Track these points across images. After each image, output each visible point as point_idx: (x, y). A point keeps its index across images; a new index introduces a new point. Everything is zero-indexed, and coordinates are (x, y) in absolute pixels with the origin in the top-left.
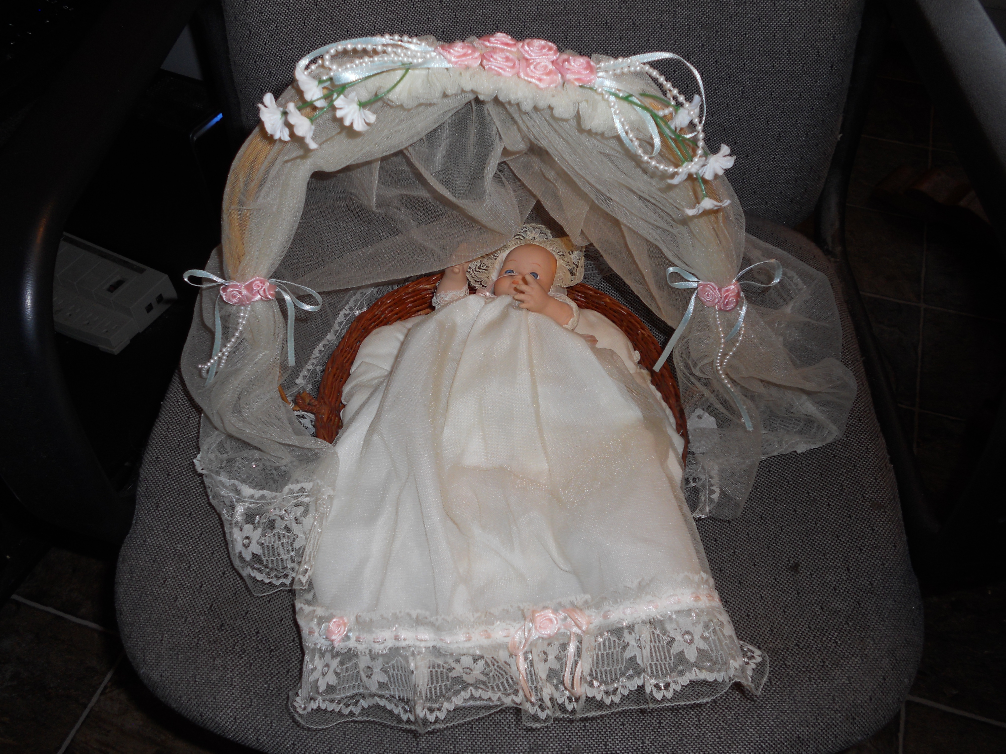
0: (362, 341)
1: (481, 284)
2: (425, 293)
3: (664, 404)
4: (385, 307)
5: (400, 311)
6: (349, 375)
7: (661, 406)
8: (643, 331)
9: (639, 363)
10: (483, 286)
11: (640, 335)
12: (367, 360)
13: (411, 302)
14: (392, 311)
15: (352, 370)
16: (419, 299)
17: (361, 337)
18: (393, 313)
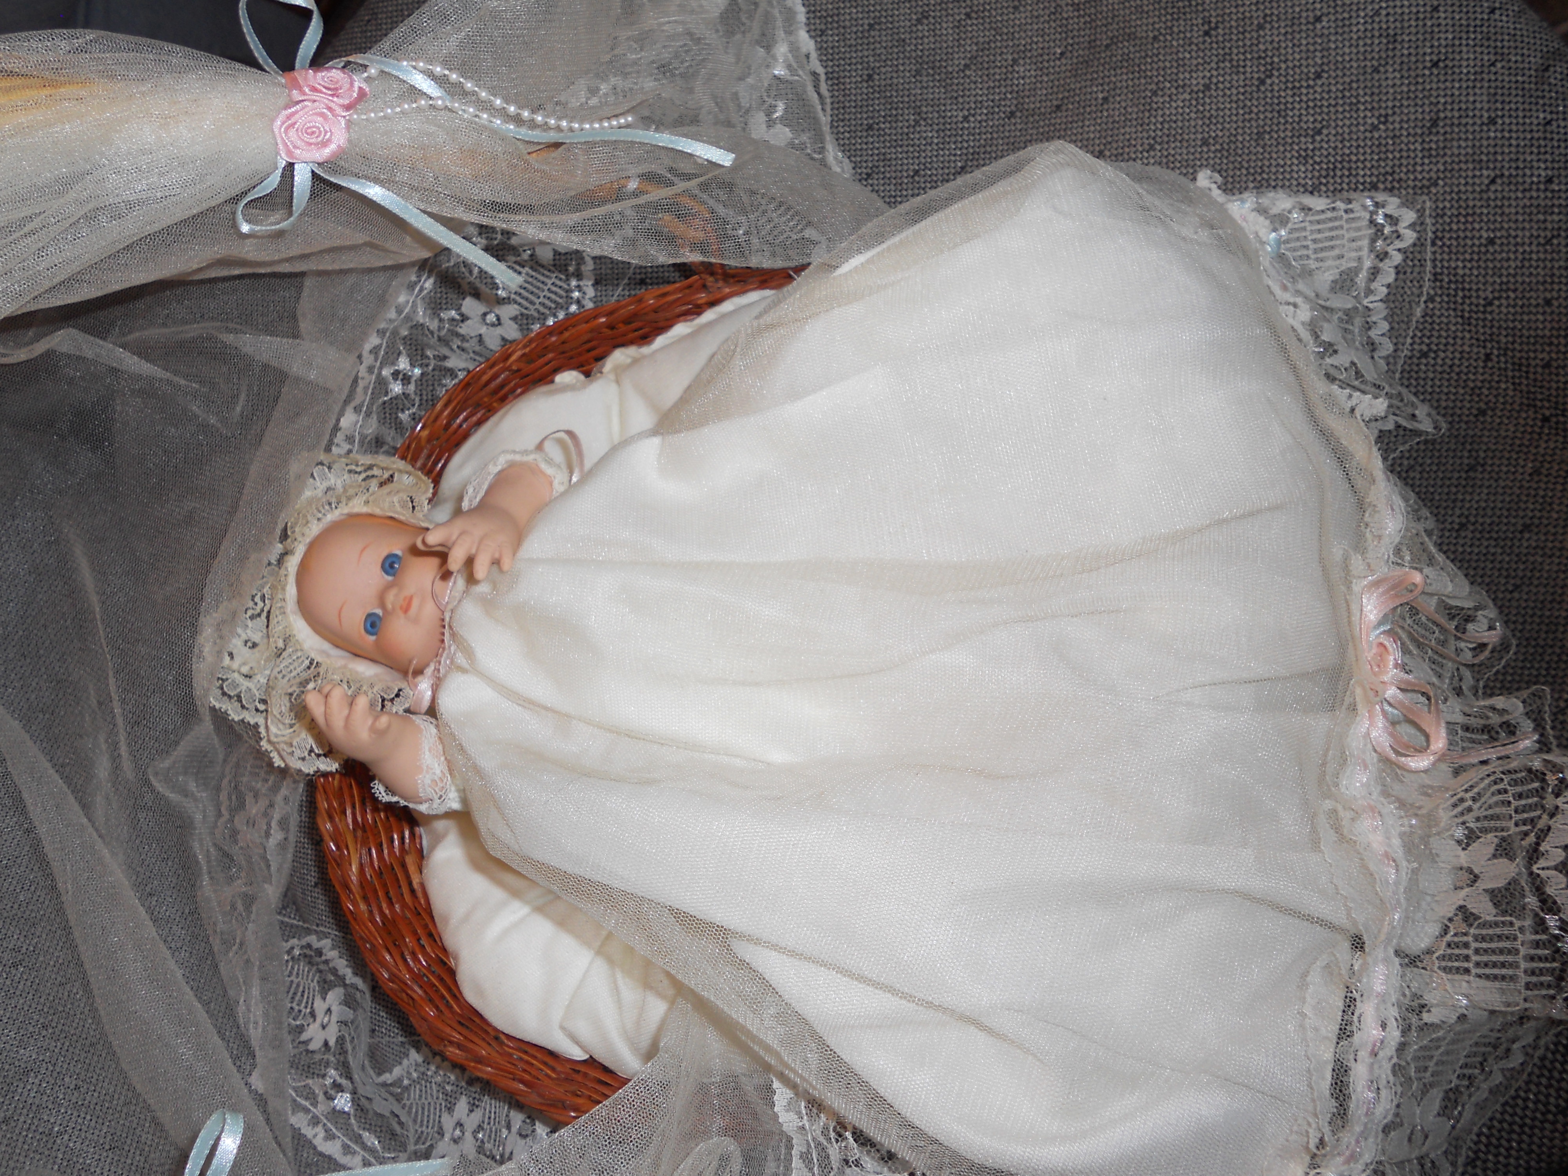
0: (496, 1030)
1: (392, 700)
2: (368, 872)
3: (709, 315)
4: (404, 971)
5: (415, 933)
6: (591, 1062)
7: (710, 324)
8: (514, 357)
9: (587, 374)
10: (397, 695)
11: (522, 365)
12: (557, 1015)
13: (391, 904)
14: (414, 955)
15: (578, 1055)
16: (385, 886)
17: (487, 1032)
18: (417, 950)
